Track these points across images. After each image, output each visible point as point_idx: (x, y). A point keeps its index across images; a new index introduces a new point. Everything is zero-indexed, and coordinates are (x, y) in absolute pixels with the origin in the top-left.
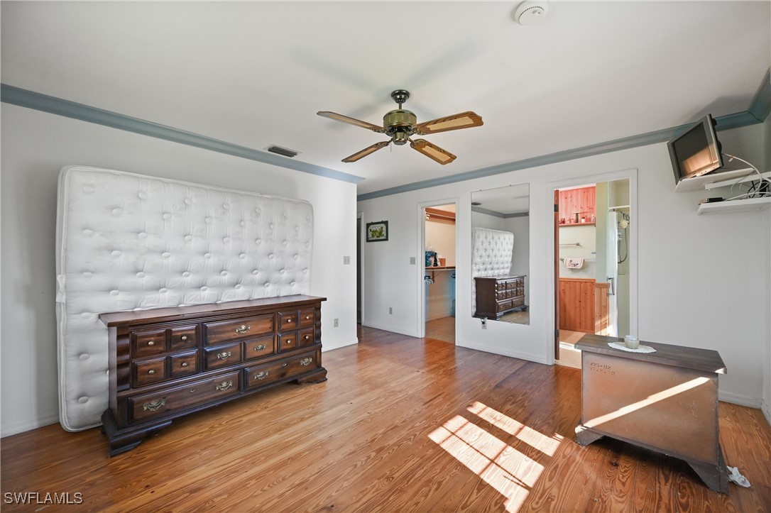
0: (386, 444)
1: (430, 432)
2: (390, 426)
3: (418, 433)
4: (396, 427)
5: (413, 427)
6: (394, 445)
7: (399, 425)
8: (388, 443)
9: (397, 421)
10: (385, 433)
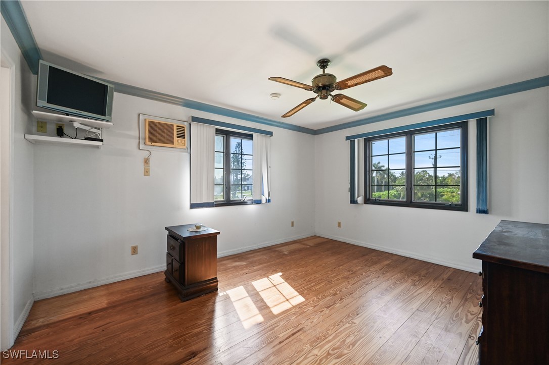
0: (332, 297)
1: (304, 302)
2: (332, 309)
3: (311, 302)
4: (328, 308)
5: (315, 307)
6: (327, 296)
7: (325, 309)
8: (331, 298)
9: (327, 312)
10: (335, 304)
